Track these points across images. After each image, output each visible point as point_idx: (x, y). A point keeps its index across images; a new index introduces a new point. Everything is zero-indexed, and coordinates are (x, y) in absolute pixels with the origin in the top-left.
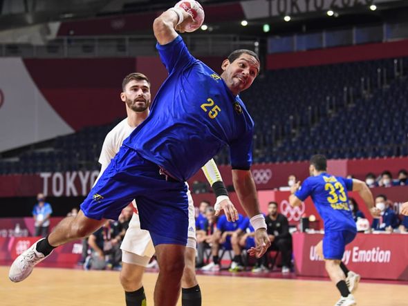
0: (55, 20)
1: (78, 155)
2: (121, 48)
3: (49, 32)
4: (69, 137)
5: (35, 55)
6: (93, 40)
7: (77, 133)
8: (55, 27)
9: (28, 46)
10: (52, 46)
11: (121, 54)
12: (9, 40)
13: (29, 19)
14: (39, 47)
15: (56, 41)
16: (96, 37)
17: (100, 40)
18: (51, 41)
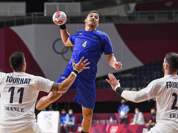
0: (133, 2)
1: (145, 78)
2: (171, 17)
3: (129, 9)
4: (140, 68)
5: (121, 22)
6: (155, 13)
7: (145, 66)
8: (133, 6)
9: (118, 17)
10: (130, 17)
11: (170, 21)
12: (107, 14)
13: (118, 2)
14: (123, 17)
15: (133, 13)
16: (156, 11)
17: (158, 13)
18: (130, 14)
